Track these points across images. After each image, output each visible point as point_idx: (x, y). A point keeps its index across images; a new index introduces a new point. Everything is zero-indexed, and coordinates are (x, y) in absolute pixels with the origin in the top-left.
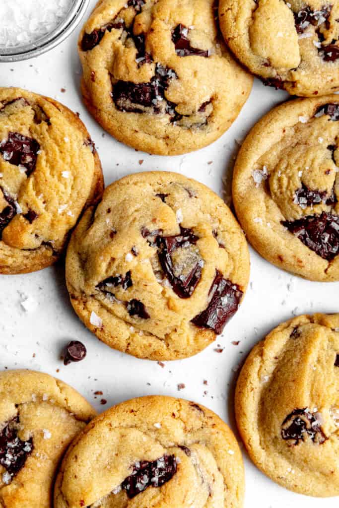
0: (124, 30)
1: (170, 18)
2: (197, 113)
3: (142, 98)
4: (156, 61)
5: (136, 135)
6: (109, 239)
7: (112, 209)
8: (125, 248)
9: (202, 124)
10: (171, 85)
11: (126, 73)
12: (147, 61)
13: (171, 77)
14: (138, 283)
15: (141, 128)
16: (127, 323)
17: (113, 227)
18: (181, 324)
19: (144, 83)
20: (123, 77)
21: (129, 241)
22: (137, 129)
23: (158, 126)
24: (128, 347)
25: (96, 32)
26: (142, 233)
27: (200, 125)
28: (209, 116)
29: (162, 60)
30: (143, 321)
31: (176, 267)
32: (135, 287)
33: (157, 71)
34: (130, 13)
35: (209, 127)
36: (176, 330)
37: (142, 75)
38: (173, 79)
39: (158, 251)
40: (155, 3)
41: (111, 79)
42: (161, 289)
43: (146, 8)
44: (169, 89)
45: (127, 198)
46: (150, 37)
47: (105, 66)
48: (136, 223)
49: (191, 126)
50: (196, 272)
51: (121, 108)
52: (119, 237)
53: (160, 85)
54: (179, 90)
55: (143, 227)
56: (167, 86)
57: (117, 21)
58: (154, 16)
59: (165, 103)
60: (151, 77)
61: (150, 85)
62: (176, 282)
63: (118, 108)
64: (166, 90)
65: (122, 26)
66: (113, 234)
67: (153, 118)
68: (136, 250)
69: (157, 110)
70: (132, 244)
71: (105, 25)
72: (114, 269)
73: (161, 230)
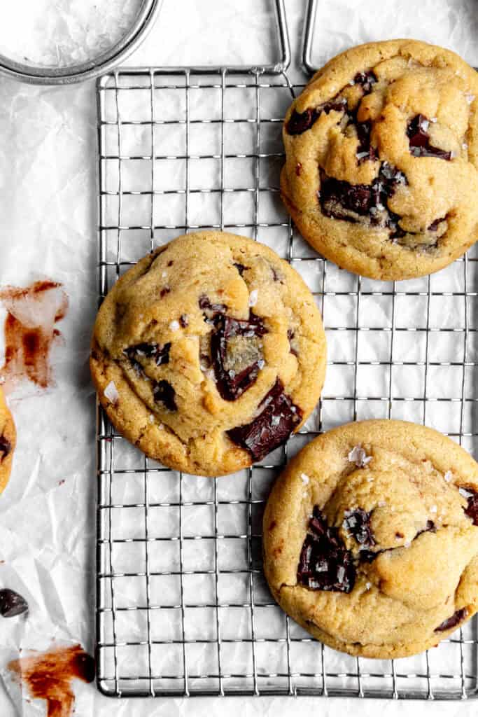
0: (345, 113)
1: (408, 104)
2: (427, 232)
3: (357, 204)
4: (382, 159)
5: (343, 249)
6: (158, 297)
7: (174, 263)
8: (173, 313)
9: (431, 246)
10: (399, 193)
11: (341, 169)
12: (371, 157)
13: (400, 182)
14: (176, 361)
15: (351, 241)
16: (148, 408)
17: (168, 284)
18: (213, 432)
19: (362, 185)
20: (338, 174)
21: (181, 306)
22: (346, 242)
23: (373, 242)
24: (140, 438)
25: (309, 112)
26: (200, 302)
27: (427, 246)
28: (441, 237)
29: (390, 159)
30: (167, 412)
31: (229, 358)
32: (170, 366)
33: (383, 171)
34: (356, 92)
35: (438, 251)
36: (204, 437)
37: (362, 174)
38: (401, 185)
39: (212, 331)
40: (390, 83)
41: (320, 174)
42: (201, 378)
43: (378, 88)
44: (395, 196)
45: (197, 256)
46: (379, 127)
47: (316, 157)
48: (197, 288)
49: (416, 247)
50: (251, 372)
51: (329, 214)
52: (170, 298)
53: (383, 191)
54: (407, 200)
55: (204, 295)
56: (393, 192)
57: (337, 101)
58: (387, 100)
59: (386, 213)
60: (373, 178)
61: (370, 188)
62: (223, 376)
63: (325, 212)
64: (391, 197)
65: (343, 108)
66: (164, 292)
67: (368, 230)
68: (186, 320)
69: (375, 222)
70: (183, 311)
71: (322, 105)
72: (152, 335)
73: (225, 307)
